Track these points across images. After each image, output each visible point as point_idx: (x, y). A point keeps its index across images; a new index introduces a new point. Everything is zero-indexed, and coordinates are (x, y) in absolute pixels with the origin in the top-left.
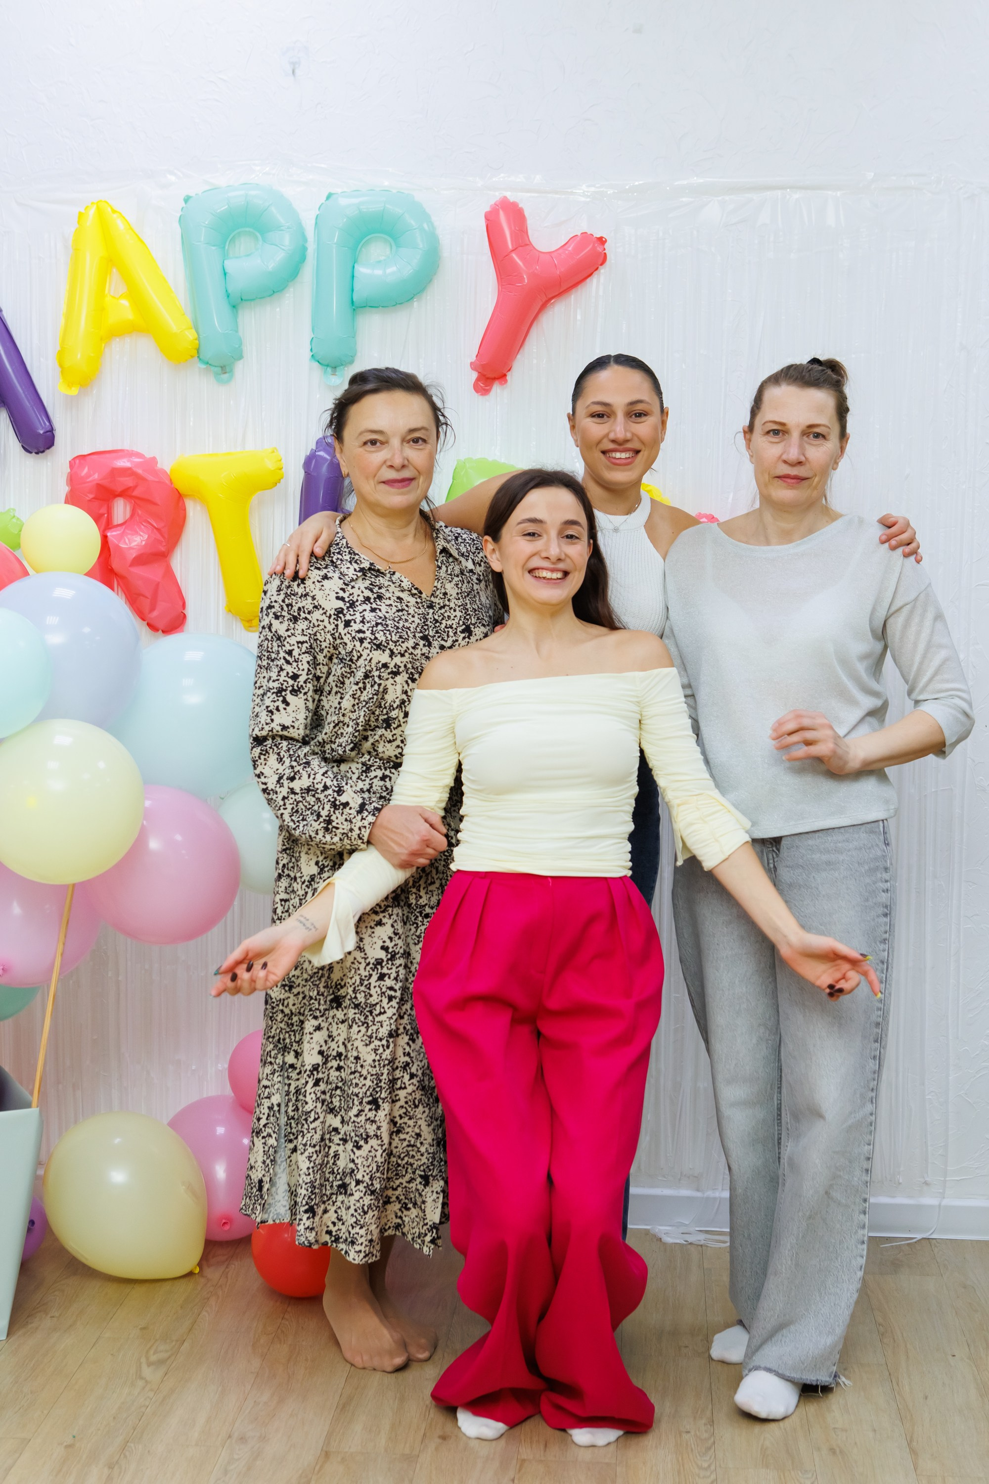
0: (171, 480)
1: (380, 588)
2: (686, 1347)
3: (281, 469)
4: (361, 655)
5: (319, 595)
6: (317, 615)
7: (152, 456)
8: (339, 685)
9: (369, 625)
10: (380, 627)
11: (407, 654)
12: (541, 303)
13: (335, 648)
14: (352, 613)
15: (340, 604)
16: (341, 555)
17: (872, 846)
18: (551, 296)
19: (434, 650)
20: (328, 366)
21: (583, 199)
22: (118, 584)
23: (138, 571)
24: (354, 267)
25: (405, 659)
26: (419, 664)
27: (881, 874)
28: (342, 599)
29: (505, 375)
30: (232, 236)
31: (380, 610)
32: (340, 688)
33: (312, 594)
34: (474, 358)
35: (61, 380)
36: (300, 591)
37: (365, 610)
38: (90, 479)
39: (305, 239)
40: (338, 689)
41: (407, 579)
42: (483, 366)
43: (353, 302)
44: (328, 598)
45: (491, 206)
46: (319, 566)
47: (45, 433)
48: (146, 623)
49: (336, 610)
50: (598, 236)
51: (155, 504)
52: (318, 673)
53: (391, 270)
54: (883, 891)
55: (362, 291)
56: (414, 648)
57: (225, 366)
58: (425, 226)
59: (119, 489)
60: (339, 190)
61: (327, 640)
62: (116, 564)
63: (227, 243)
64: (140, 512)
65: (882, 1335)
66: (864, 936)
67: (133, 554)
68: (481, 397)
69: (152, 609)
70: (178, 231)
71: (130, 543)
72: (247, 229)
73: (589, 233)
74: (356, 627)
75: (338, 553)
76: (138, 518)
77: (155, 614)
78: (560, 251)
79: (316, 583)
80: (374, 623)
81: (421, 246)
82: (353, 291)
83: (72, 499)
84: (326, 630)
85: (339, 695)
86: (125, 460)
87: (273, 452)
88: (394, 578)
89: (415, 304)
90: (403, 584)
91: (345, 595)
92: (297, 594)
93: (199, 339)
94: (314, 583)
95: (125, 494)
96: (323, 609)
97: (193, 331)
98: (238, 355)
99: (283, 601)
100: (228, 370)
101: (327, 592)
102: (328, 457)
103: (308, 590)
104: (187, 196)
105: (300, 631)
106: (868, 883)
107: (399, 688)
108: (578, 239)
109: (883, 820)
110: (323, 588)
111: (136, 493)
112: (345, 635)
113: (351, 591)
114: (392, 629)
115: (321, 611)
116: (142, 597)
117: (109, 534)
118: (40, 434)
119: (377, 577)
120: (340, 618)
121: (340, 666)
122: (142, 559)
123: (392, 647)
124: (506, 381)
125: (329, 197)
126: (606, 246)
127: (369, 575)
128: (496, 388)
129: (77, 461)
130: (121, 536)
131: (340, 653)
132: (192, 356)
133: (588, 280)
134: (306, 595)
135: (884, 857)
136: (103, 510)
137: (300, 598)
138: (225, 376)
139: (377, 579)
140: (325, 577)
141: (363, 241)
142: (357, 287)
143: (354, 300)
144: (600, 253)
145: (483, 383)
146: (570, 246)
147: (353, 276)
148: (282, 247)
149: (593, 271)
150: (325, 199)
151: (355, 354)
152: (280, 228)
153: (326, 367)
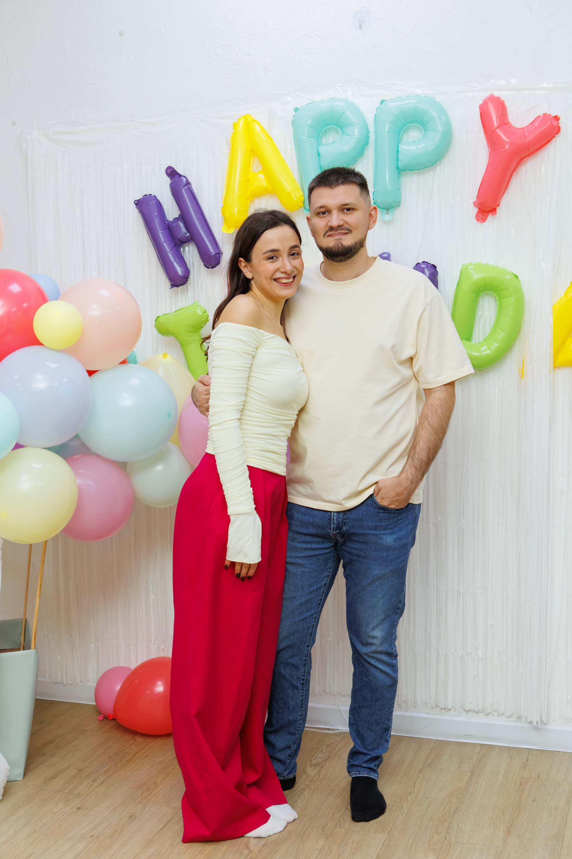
12: (516, 162)
18: (523, 156)
20: (384, 209)
21: (545, 92)
24: (398, 146)
29: (496, 209)
30: (324, 131)
34: (475, 199)
35: (224, 225)
39: (368, 131)
42: (481, 204)
43: (398, 168)
45: (483, 100)
47: (215, 255)
50: (555, 115)
53: (421, 146)
55: (404, 160)
58: (443, 116)
60: (388, 98)
63: (321, 136)
68: (481, 224)
70: (291, 130)
72: (333, 127)
78: (529, 127)
81: (440, 129)
82: (398, 160)
89: (438, 168)
97: (301, 191)
104: (296, 107)
108: (541, 118)
118: (212, 256)
124: (496, 213)
125: (382, 102)
126: (560, 121)
128: (490, 217)
132: (302, 207)
133: (548, 145)
141: (404, 128)
142: (400, 158)
143: (399, 166)
144: (555, 127)
145: (481, 215)
146: (536, 123)
147: (398, 151)
148: (353, 136)
149: (551, 138)
150: (379, 104)
151: (401, 200)
152: (353, 124)
153: (382, 209)
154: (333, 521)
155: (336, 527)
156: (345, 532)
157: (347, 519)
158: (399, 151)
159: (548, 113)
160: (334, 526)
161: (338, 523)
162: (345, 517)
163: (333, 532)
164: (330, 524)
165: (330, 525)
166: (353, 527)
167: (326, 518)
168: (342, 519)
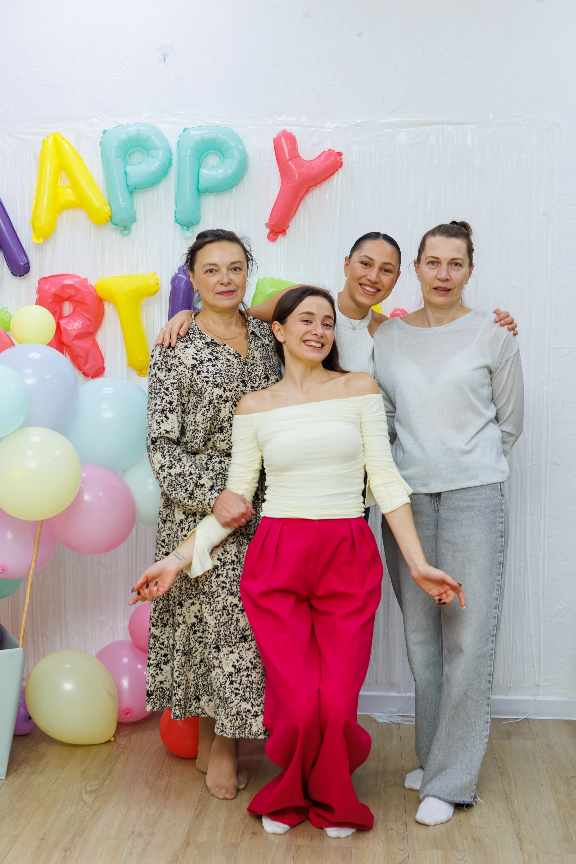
0: (96, 291)
1: (217, 353)
2: (391, 781)
3: (158, 284)
4: (207, 390)
5: (183, 357)
6: (181, 368)
7: (85, 277)
8: (194, 408)
9: (211, 374)
10: (218, 375)
11: (233, 391)
12: (305, 190)
13: (192, 387)
14: (201, 367)
15: (195, 362)
16: (195, 335)
17: (494, 497)
18: (311, 185)
19: (248, 389)
20: (184, 226)
21: (329, 130)
22: (66, 350)
23: (77, 343)
24: (199, 170)
25: (232, 393)
26: (239, 397)
27: (499, 513)
28: (196, 359)
29: (285, 231)
30: (129, 152)
31: (217, 366)
32: (195, 410)
33: (178, 356)
34: (267, 221)
35: (33, 235)
36: (172, 354)
37: (209, 366)
38: (50, 291)
39: (171, 155)
40: (194, 411)
41: (232, 349)
42: (273, 226)
43: (198, 190)
44: (188, 358)
45: (277, 135)
46: (183, 340)
47: (24, 265)
48: (82, 372)
49: (192, 365)
50: (338, 151)
51: (87, 305)
52: (183, 402)
53: (221, 171)
54: (501, 523)
55: (204, 183)
56: (237, 387)
57: (126, 226)
58: (240, 146)
59: (66, 296)
60: (191, 127)
61: (187, 382)
62: (65, 339)
63: (127, 156)
64: (78, 309)
65: (502, 773)
66: (489, 548)
67: (74, 333)
68: (271, 243)
69: (85, 364)
70: (99, 150)
71: (73, 327)
72: (139, 148)
73: (332, 150)
74: (204, 374)
75: (193, 334)
76: (77, 313)
77: (87, 367)
78: (315, 160)
79: (181, 350)
80: (214, 373)
81: (237, 157)
82: (198, 183)
83: (40, 302)
84: (187, 377)
85: (194, 414)
86: (70, 280)
87: (154, 275)
88: (225, 347)
89: (234, 191)
90: (230, 351)
91: (198, 357)
92: (170, 356)
93: (111, 211)
94: (180, 350)
95: (69, 299)
96: (185, 365)
97: (108, 206)
98: (134, 220)
99: (162, 360)
100: (128, 228)
101: (187, 355)
102: (185, 278)
103: (176, 354)
104: (104, 130)
105: (172, 377)
106: (491, 519)
107: (227, 410)
108: (326, 153)
109: (500, 483)
110: (185, 353)
111: (76, 299)
112: (198, 379)
113: (201, 355)
114: (225, 376)
115: (184, 366)
116: (79, 358)
117: (61, 322)
118: (21, 265)
119: (215, 347)
120: (195, 370)
121: (195, 397)
122: (80, 336)
123: (225, 386)
124: (286, 234)
125: (185, 130)
126: (342, 157)
127: (211, 345)
128: (280, 238)
129: (43, 281)
130: (67, 324)
131: (194, 390)
132: (107, 221)
133: (332, 176)
134: (175, 356)
135: (501, 504)
136: (57, 308)
137: (172, 358)
138: (126, 232)
139: (216, 348)
140: (186, 347)
141: (204, 155)
142: (201, 181)
143: (199, 188)
144: (338, 161)
145: (272, 235)
146: (321, 157)
147: (199, 175)
148: (158, 159)
149: (334, 171)
150: (182, 131)
151: (200, 219)
152: (157, 148)
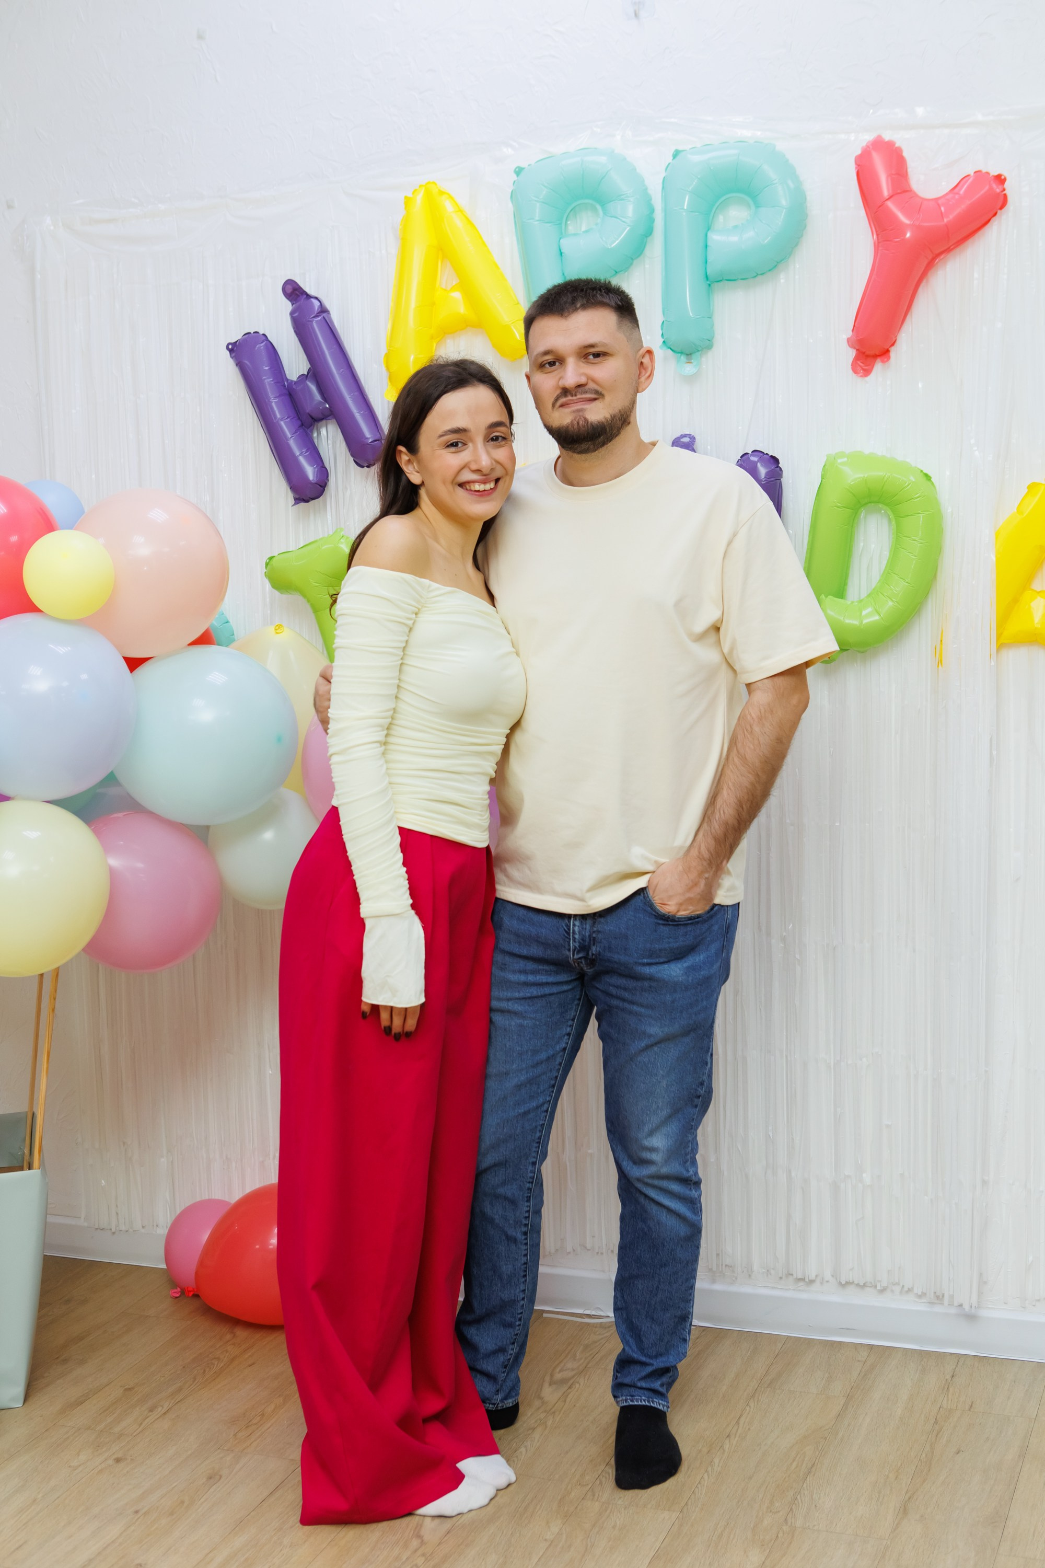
12: (926, 261)
18: (938, 252)
20: (682, 353)
24: (706, 235)
29: (888, 352)
30: (569, 211)
34: (849, 333)
35: (389, 387)
39: (652, 210)
42: (862, 342)
43: (707, 276)
45: (862, 148)
47: (374, 442)
50: (996, 174)
53: (749, 234)
55: (717, 262)
58: (790, 181)
60: (688, 147)
63: (564, 219)
68: (860, 379)
70: (510, 208)
72: (587, 202)
78: (948, 197)
82: (706, 263)
89: (782, 276)
104: (518, 167)
108: (971, 179)
118: (369, 444)
124: (889, 358)
125: (676, 154)
126: (1006, 185)
128: (878, 366)
133: (985, 229)
141: (719, 202)
142: (710, 258)
143: (708, 274)
144: (998, 194)
145: (862, 363)
146: (961, 189)
147: (706, 246)
148: (623, 219)
149: (989, 218)
150: (672, 158)
151: (713, 337)
152: (623, 197)
153: (679, 354)
154: (573, 936)
155: (579, 946)
156: (596, 956)
157: (599, 932)
158: (708, 245)
159: (984, 171)
160: (575, 944)
161: (583, 940)
162: (595, 929)
163: (573, 955)
164: (567, 940)
165: (568, 942)
166: (610, 948)
167: (560, 930)
168: (590, 931)
